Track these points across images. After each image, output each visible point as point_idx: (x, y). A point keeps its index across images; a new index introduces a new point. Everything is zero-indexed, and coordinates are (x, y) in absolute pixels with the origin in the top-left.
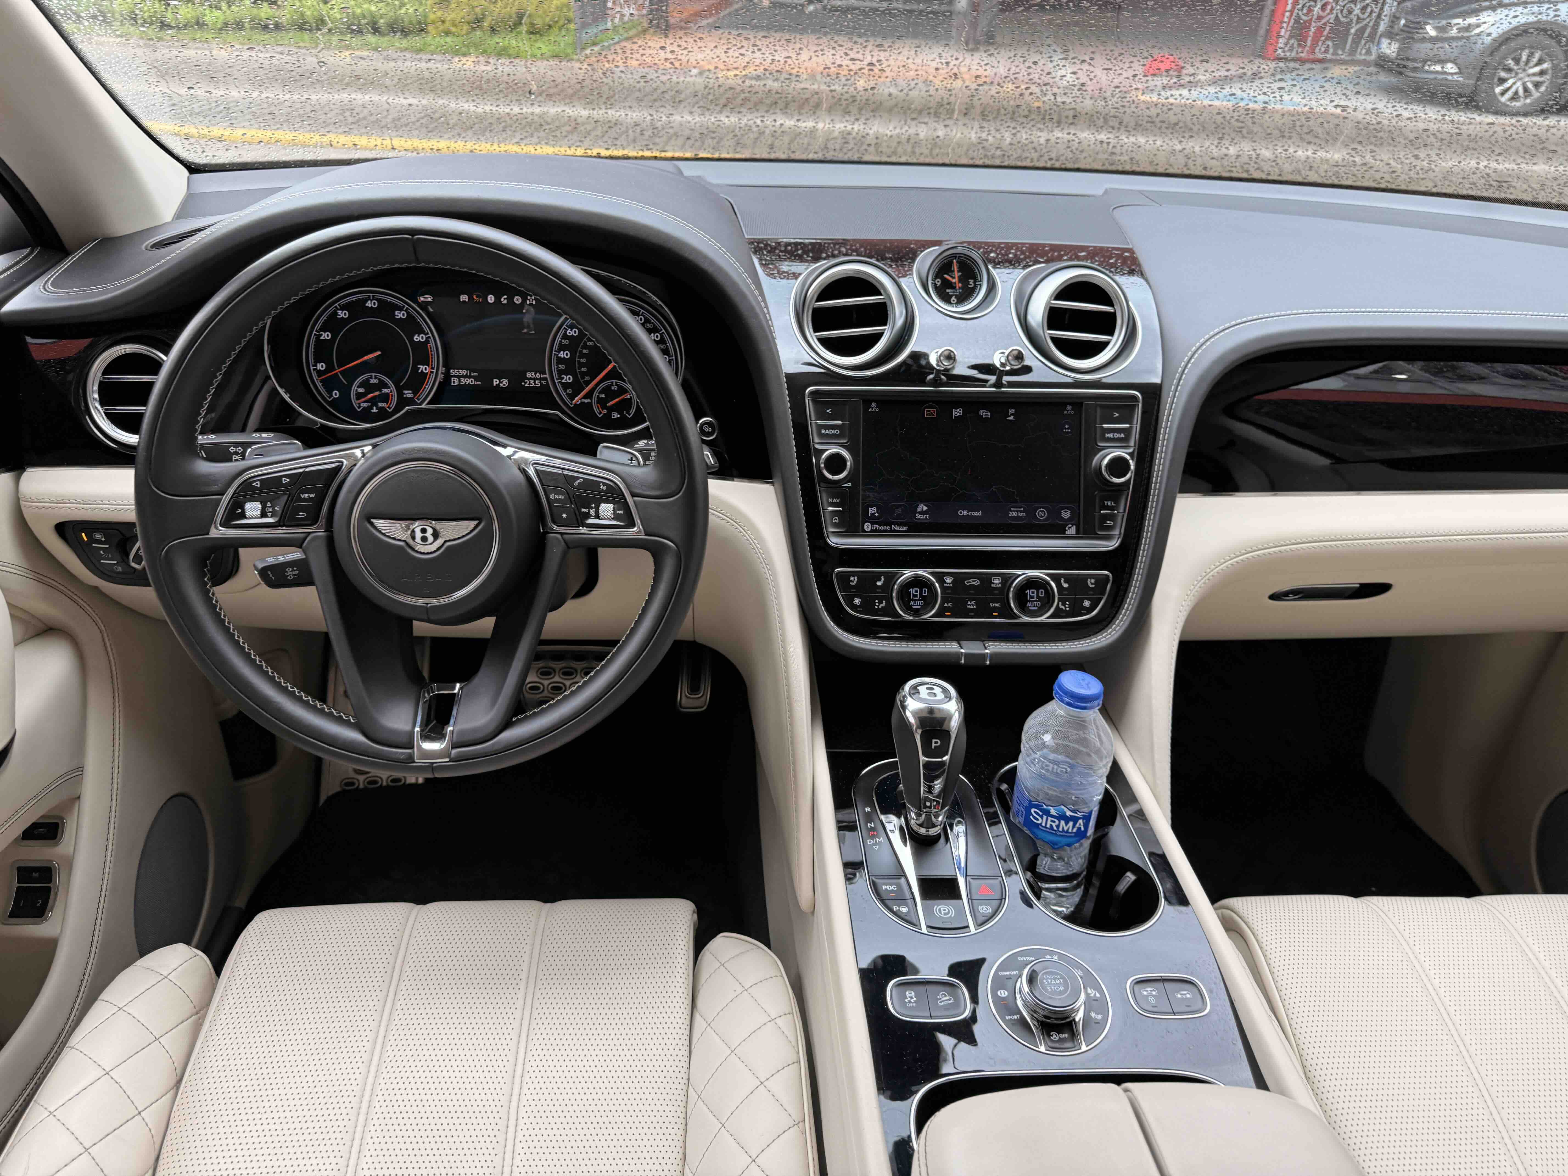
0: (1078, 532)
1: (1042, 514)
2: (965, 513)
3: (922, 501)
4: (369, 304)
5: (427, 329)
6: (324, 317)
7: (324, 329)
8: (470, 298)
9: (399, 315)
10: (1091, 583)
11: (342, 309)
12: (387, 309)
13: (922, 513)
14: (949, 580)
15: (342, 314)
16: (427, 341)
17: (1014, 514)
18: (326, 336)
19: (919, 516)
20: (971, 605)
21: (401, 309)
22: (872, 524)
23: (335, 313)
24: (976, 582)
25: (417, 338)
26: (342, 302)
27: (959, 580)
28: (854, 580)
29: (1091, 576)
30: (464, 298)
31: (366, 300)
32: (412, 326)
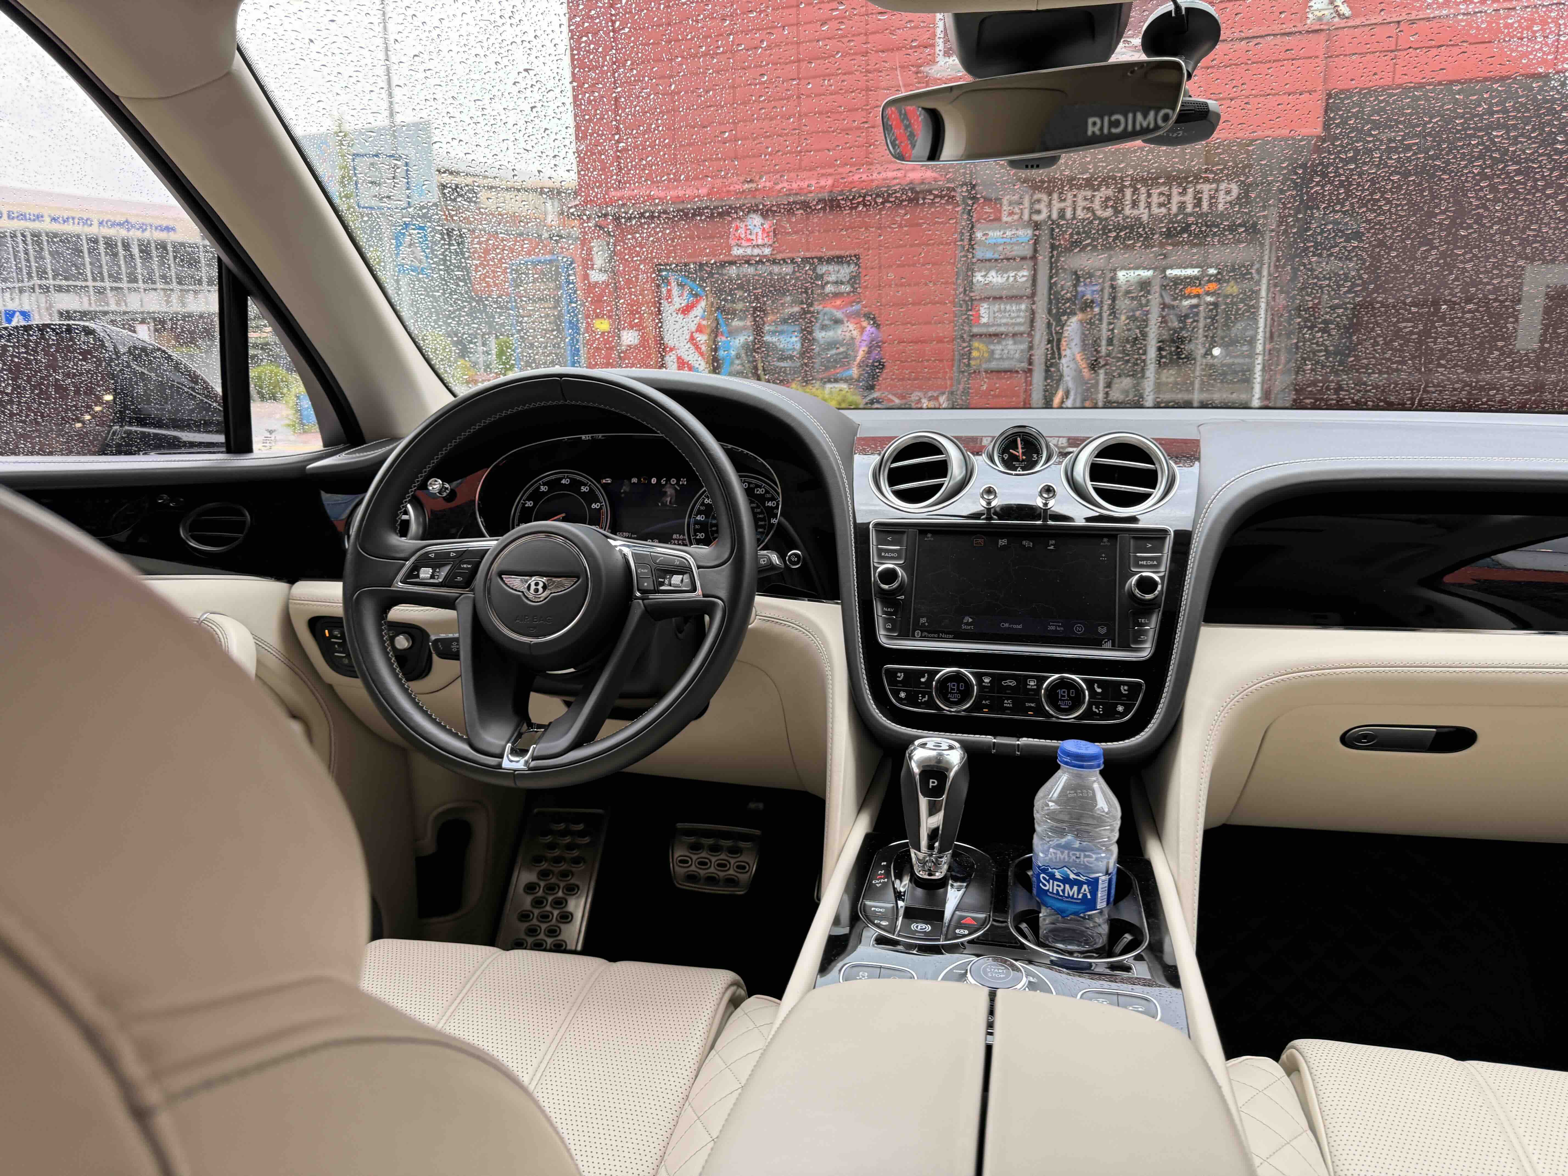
0: (1113, 645)
1: (1079, 629)
2: (1007, 625)
3: (969, 615)
4: (563, 482)
5: (601, 499)
6: (530, 491)
7: (528, 499)
8: (639, 480)
9: (584, 489)
10: (1124, 689)
11: (544, 484)
12: (575, 485)
13: (967, 624)
14: (987, 680)
15: (543, 489)
16: (601, 508)
17: (1053, 628)
18: (529, 504)
19: (964, 627)
20: (1008, 703)
21: (585, 485)
22: (922, 632)
23: (539, 488)
24: (1013, 683)
25: (594, 506)
26: (545, 480)
27: (996, 679)
28: (901, 676)
29: (1124, 683)
30: (635, 480)
31: (561, 479)
32: (591, 497)
